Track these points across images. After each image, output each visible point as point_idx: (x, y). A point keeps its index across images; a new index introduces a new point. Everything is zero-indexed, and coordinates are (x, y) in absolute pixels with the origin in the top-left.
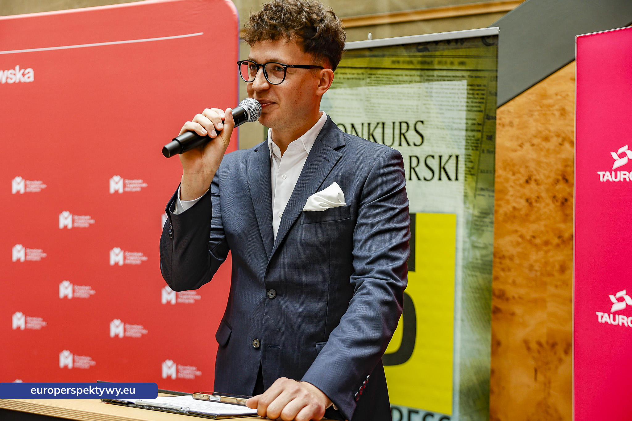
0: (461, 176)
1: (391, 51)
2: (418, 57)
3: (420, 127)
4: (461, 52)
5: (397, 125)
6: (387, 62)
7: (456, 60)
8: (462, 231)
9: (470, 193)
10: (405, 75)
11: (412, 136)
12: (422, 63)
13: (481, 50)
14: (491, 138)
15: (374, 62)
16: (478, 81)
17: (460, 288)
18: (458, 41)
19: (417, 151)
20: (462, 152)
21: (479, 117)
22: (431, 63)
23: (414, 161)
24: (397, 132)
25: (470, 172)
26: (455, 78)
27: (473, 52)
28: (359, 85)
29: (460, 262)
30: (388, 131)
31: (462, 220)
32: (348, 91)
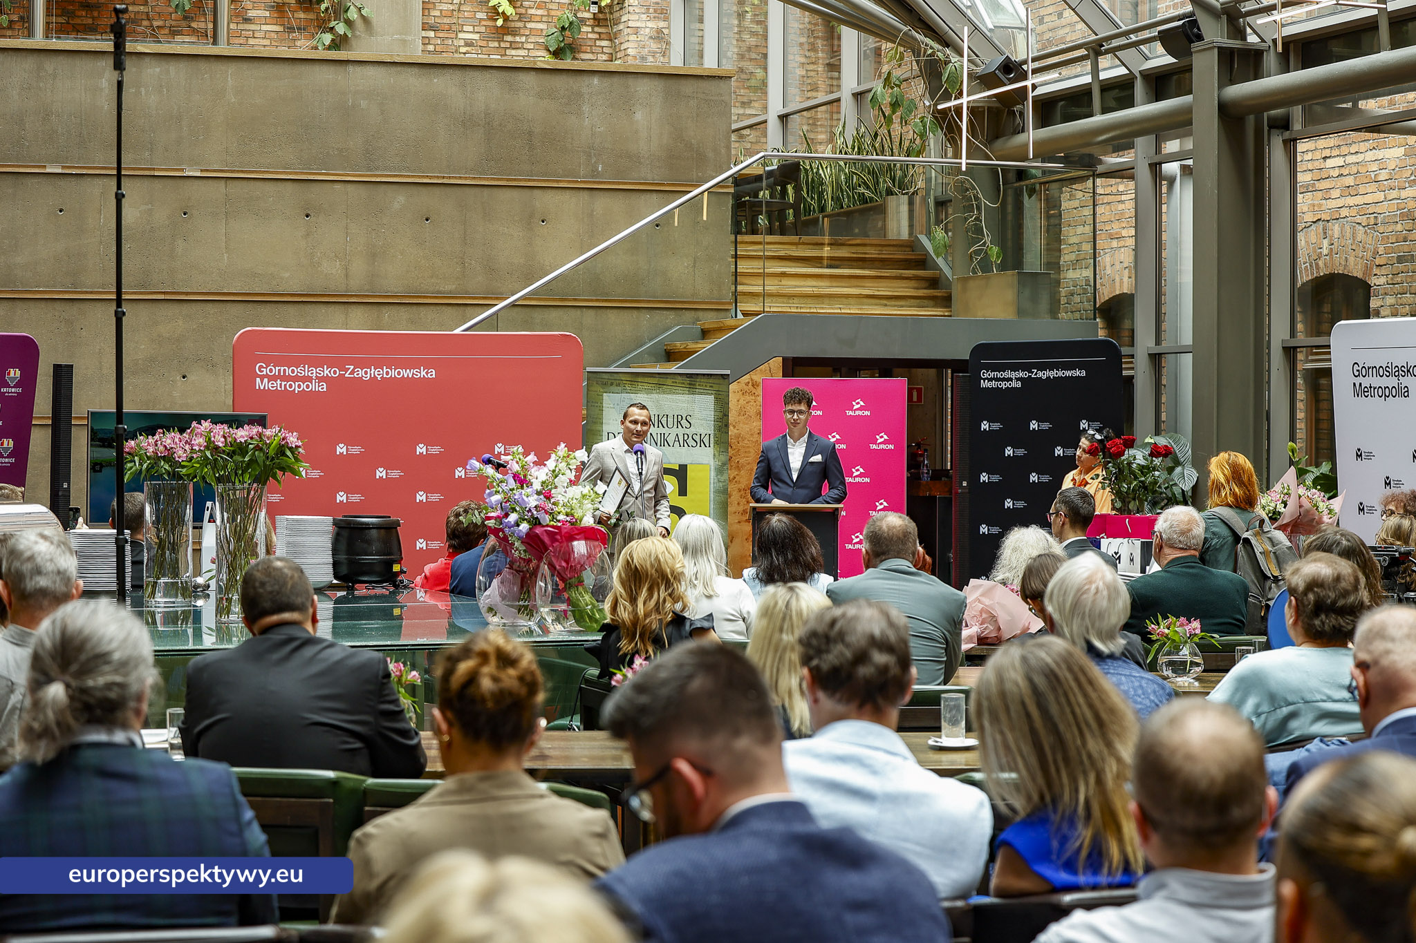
0: (712, 445)
1: (672, 376)
2: (688, 380)
3: (688, 418)
4: (711, 381)
5: (676, 416)
6: (669, 381)
7: (709, 385)
8: (713, 474)
9: (717, 454)
10: (680, 390)
11: (684, 422)
12: (690, 384)
13: (721, 381)
14: (727, 426)
15: (662, 381)
16: (720, 397)
17: (712, 503)
18: (708, 375)
19: (687, 431)
20: (712, 432)
21: (721, 415)
22: (695, 385)
23: (686, 436)
24: (676, 420)
25: (716, 443)
26: (708, 394)
27: (716, 381)
28: (652, 393)
29: (712, 490)
30: (670, 420)
31: (712, 468)
32: (645, 396)
